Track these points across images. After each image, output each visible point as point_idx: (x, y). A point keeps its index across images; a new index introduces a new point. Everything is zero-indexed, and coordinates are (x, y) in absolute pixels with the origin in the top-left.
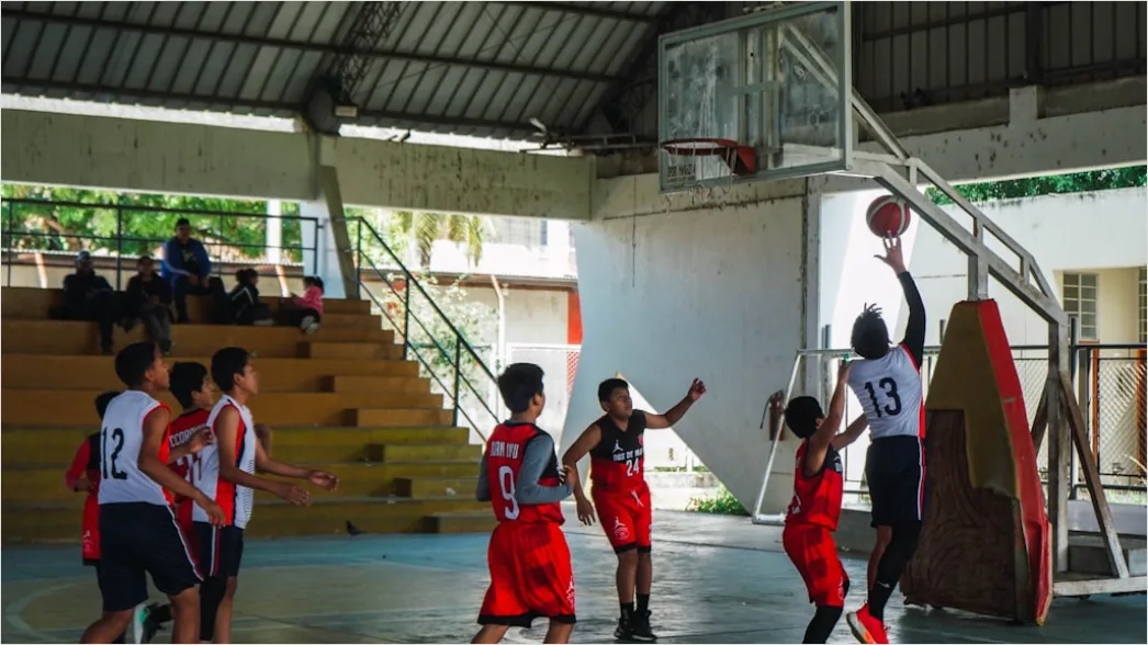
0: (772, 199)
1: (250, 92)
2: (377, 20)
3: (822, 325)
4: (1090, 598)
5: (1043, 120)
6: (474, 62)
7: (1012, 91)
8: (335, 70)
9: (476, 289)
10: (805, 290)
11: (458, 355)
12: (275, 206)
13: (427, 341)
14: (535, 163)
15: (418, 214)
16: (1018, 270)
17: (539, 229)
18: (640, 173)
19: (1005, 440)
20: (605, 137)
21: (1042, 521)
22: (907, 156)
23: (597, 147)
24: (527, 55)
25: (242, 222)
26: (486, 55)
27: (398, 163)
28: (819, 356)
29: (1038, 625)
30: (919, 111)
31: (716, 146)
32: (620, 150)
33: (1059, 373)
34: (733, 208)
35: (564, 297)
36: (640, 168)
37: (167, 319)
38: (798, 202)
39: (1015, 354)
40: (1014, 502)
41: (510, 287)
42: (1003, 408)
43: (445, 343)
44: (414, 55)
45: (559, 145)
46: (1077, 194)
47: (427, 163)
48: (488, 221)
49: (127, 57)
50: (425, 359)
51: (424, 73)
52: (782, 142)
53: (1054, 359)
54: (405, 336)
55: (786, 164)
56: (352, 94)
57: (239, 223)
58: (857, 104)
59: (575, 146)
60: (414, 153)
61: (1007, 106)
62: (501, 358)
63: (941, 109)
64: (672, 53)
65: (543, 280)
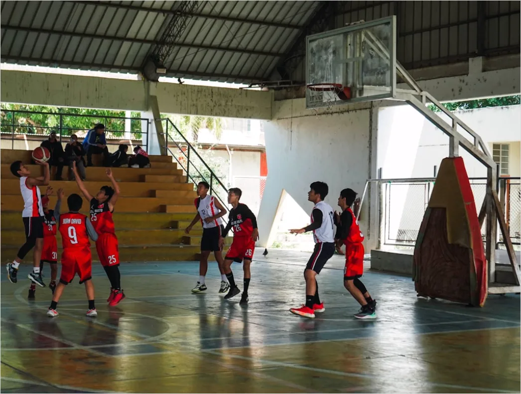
0: (355, 110)
1: (118, 62)
2: (175, 29)
3: (378, 168)
4: (506, 295)
5: (486, 73)
6: (219, 48)
7: (470, 59)
8: (156, 53)
9: (219, 151)
10: (370, 152)
11: (211, 181)
12: (128, 114)
13: (197, 174)
14: (246, 94)
15: (192, 117)
16: (473, 143)
17: (247, 123)
18: (294, 98)
19: (466, 222)
20: (279, 82)
21: (483, 259)
22: (421, 91)
23: (275, 86)
24: (243, 45)
25: (113, 121)
26: (224, 44)
27: (184, 94)
28: (377, 182)
29: (481, 307)
30: (425, 69)
32: (285, 88)
33: (492, 191)
34: (337, 114)
35: (258, 154)
36: (295, 96)
38: (368, 112)
39: (471, 181)
40: (470, 250)
41: (234, 150)
42: (465, 207)
43: (205, 175)
44: (192, 45)
45: (257, 86)
46: (499, 107)
47: (198, 94)
48: (225, 120)
49: (64, 48)
50: (196, 182)
52: (363, 84)
53: (489, 185)
54: (188, 172)
56: (164, 63)
57: (112, 121)
58: (398, 67)
59: (264, 86)
60: (191, 89)
61: (468, 66)
62: (230, 182)
63: (436, 68)
64: (313, 44)
65: (249, 147)
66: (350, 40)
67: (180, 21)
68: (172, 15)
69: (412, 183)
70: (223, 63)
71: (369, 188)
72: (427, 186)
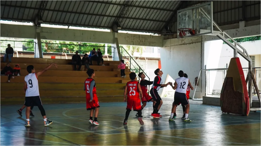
0: (195, 43)
1: (102, 25)
2: (125, 12)
3: (205, 65)
4: (257, 112)
5: (245, 27)
6: (142, 19)
7: (240, 22)
8: (117, 21)
9: (142, 60)
10: (201, 59)
12: (106, 45)
13: (134, 69)
14: (153, 37)
15: (131, 46)
18: (171, 38)
20: (165, 32)
21: (248, 98)
22: (223, 32)
23: (164, 34)
24: (151, 18)
26: (144, 18)
27: (128, 37)
28: (204, 70)
29: (247, 116)
31: (188, 30)
32: (168, 34)
33: (251, 71)
34: (188, 44)
35: (157, 61)
36: (172, 38)
37: (89, 65)
38: (200, 43)
40: (242, 94)
41: (148, 59)
42: (241, 77)
43: (137, 69)
44: (131, 18)
45: (157, 34)
47: (134, 37)
49: (81, 19)
51: (133, 21)
52: (200, 29)
53: (250, 68)
54: (130, 67)
55: (201, 33)
56: (120, 25)
58: (214, 22)
59: (160, 34)
60: (131, 35)
61: (239, 25)
63: (227, 26)
64: (180, 14)
65: (154, 58)
66: (194, 12)
67: (126, 9)
68: (123, 6)
69: (218, 70)
70: (143, 25)
71: (201, 73)
72: (224, 72)
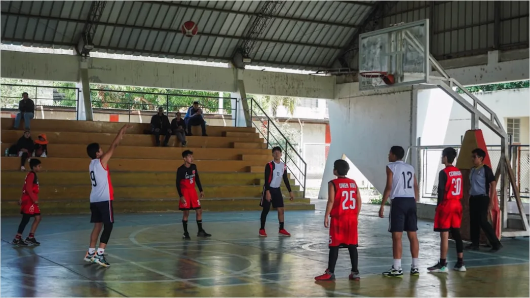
0: (400, 92)
1: (213, 54)
2: (258, 28)
3: (418, 137)
4: (515, 238)
5: (500, 63)
6: (292, 42)
7: (489, 52)
8: (243, 46)
9: (293, 123)
10: (411, 124)
11: (286, 147)
12: (221, 94)
13: (275, 141)
14: (314, 78)
15: (272, 97)
16: (490, 119)
17: (315, 102)
18: (352, 82)
20: (339, 69)
21: (497, 211)
22: (449, 78)
23: (337, 73)
24: (311, 40)
25: (209, 99)
26: (297, 40)
27: (265, 79)
28: (416, 148)
30: (454, 60)
31: (380, 74)
32: (345, 74)
33: (505, 156)
34: (386, 95)
35: (324, 126)
36: (352, 80)
38: (410, 92)
39: (488, 148)
41: (305, 123)
43: (281, 142)
44: (271, 40)
45: (323, 72)
46: (513, 89)
48: (298, 100)
51: (274, 47)
52: (403, 72)
53: (503, 151)
54: (268, 140)
55: (405, 80)
56: (249, 54)
58: (431, 59)
59: (328, 73)
60: (271, 75)
61: (487, 58)
62: (301, 148)
63: (462, 59)
64: (364, 40)
65: (317, 120)
66: (393, 38)
67: (262, 21)
68: (255, 17)
70: (295, 54)
71: (410, 153)
